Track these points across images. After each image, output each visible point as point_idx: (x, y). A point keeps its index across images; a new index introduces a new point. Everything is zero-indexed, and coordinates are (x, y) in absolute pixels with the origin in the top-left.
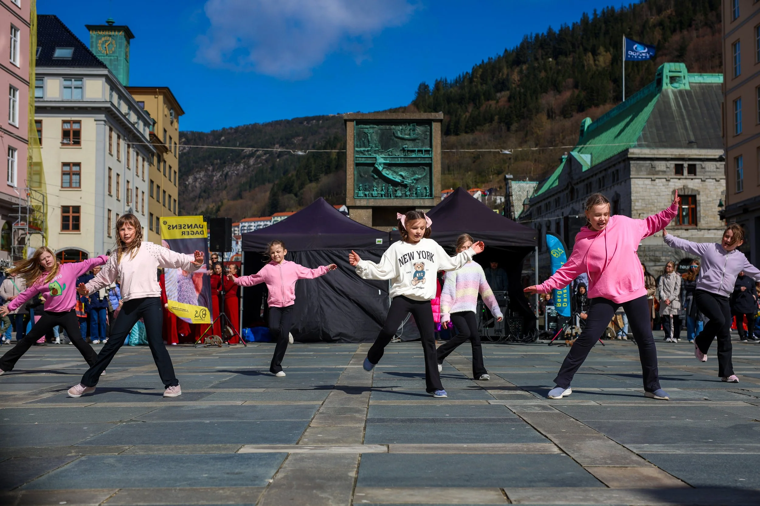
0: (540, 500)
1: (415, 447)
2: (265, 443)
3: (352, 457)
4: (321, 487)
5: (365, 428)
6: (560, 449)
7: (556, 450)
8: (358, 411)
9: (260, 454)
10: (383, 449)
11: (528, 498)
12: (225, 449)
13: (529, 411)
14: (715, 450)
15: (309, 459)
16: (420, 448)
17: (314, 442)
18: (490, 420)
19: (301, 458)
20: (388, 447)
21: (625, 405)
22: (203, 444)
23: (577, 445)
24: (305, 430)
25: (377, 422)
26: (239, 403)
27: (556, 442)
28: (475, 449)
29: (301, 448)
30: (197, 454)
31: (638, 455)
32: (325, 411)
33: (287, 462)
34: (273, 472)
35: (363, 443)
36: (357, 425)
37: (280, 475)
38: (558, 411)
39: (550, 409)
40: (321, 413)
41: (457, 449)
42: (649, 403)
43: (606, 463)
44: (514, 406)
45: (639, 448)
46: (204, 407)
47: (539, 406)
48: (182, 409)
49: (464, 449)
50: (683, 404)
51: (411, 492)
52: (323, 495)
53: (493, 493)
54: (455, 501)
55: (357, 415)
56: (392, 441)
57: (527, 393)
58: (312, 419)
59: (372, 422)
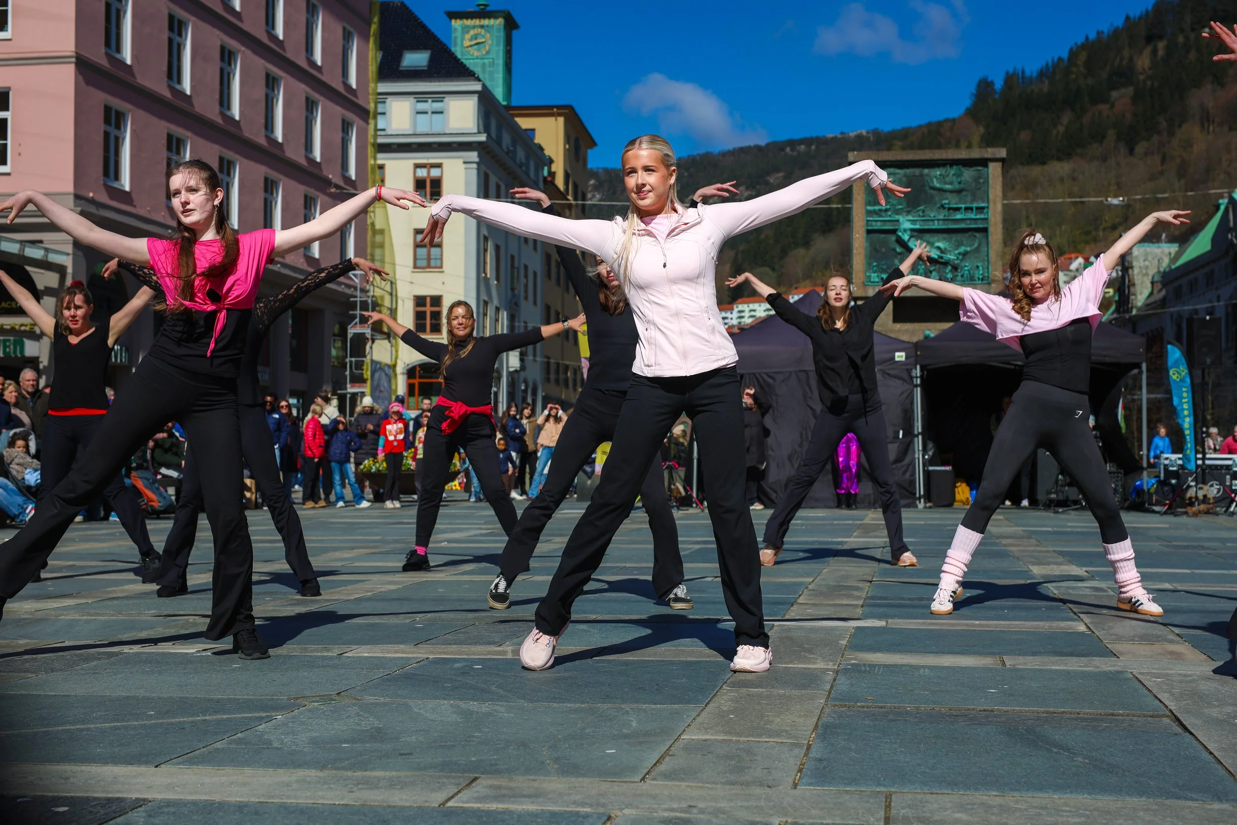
0: (1037, 665)
1: (919, 623)
3: (845, 629)
4: (810, 651)
5: (863, 605)
6: (1088, 627)
7: (1083, 629)
8: (857, 589)
10: (882, 623)
11: (1025, 664)
13: (1074, 593)
15: (796, 629)
16: (923, 624)
17: (802, 616)
19: (788, 630)
20: (887, 623)
23: (1111, 624)
24: (792, 606)
25: (879, 599)
27: (1086, 621)
28: (988, 626)
29: (787, 621)
31: (1178, 635)
32: (816, 588)
33: (772, 631)
35: (858, 618)
36: (854, 602)
40: (810, 590)
41: (967, 625)
43: (1133, 640)
47: (1091, 587)
49: (975, 625)
51: (902, 656)
52: (812, 656)
53: (989, 659)
54: (947, 664)
55: (856, 593)
56: (893, 617)
57: (1086, 574)
58: (800, 596)
59: (873, 599)
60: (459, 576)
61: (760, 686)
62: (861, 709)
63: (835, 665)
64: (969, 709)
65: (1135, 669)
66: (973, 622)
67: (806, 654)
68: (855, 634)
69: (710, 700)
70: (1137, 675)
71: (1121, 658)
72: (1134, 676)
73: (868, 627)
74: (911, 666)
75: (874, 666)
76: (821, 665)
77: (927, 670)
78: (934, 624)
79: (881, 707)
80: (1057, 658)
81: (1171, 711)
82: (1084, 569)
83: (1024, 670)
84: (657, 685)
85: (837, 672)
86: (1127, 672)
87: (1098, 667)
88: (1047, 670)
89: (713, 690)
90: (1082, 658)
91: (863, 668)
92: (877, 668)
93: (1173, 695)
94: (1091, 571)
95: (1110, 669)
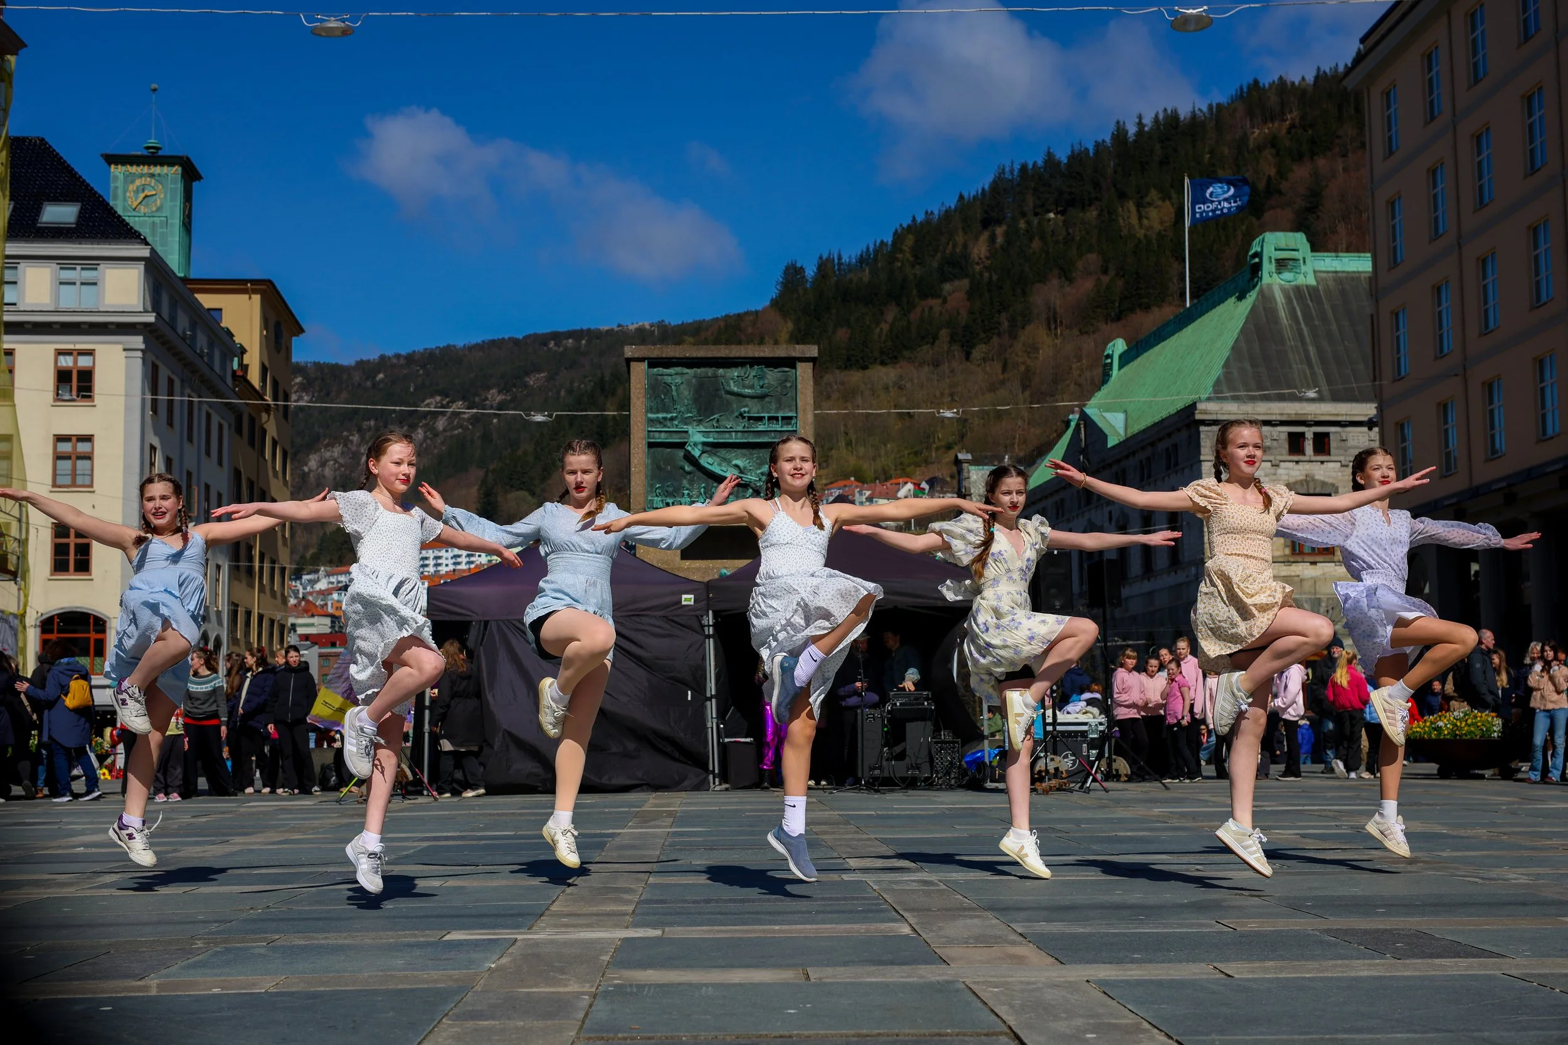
0: (849, 977)
1: (703, 931)
2: (482, 929)
3: (611, 941)
4: (562, 971)
5: (634, 911)
6: (914, 930)
7: (906, 930)
8: (628, 891)
9: (476, 940)
10: (657, 933)
11: (835, 976)
12: (423, 936)
14: (1136, 928)
15: (546, 944)
16: (709, 931)
17: (556, 926)
19: (537, 944)
20: (664, 932)
23: (942, 925)
24: (543, 914)
25: (655, 903)
27: (911, 922)
28: (789, 931)
29: (535, 933)
30: (384, 941)
31: (1021, 934)
32: (575, 892)
33: (515, 947)
34: (495, 957)
35: (627, 927)
36: (624, 908)
37: (504, 960)
38: (945, 887)
40: (568, 894)
41: (764, 931)
43: (966, 943)
45: (1030, 927)
47: (918, 881)
49: (774, 931)
51: (680, 973)
52: (563, 977)
53: (791, 972)
54: (735, 980)
55: (627, 897)
56: (671, 924)
58: (554, 902)
59: (647, 903)
60: (94, 891)
61: (493, 1019)
62: (623, 1042)
63: (592, 986)
64: (760, 1036)
65: (967, 977)
66: (773, 927)
67: (557, 975)
68: (621, 946)
69: (424, 1039)
70: (970, 986)
71: (952, 965)
72: (967, 986)
73: (638, 938)
74: (690, 985)
75: (641, 987)
76: (573, 987)
77: (710, 988)
78: (721, 931)
79: (650, 1038)
80: (873, 968)
81: (1010, 1028)
83: (831, 984)
84: (354, 1021)
85: (595, 996)
86: (958, 981)
87: (923, 977)
88: (860, 984)
89: (429, 1025)
90: (904, 967)
91: (629, 990)
92: (646, 989)
93: (1012, 1007)
95: (938, 978)
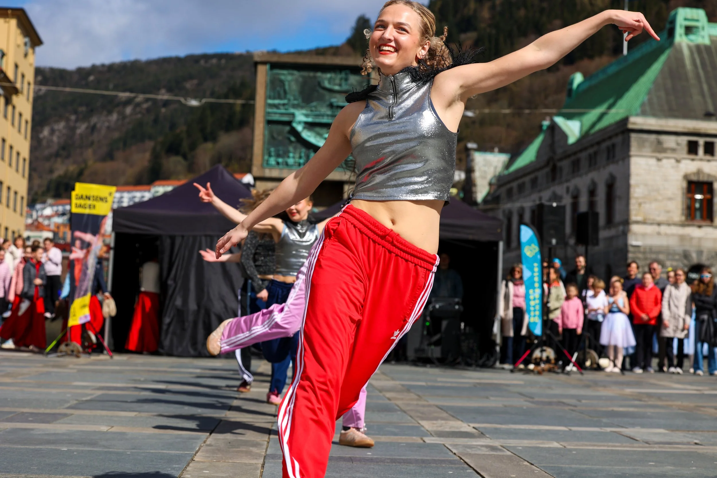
5: (263, 466)
13: (473, 452)
18: (423, 461)
21: (596, 448)
22: (60, 475)
24: (188, 465)
26: (104, 428)
32: (213, 443)
36: (254, 462)
38: (509, 453)
39: (500, 450)
40: (208, 445)
42: (625, 447)
44: (455, 446)
46: (60, 432)
47: (487, 447)
48: (32, 432)
50: (668, 449)
55: (254, 450)
57: (474, 430)
58: (197, 452)
82: (472, 425)
94: (479, 428)
